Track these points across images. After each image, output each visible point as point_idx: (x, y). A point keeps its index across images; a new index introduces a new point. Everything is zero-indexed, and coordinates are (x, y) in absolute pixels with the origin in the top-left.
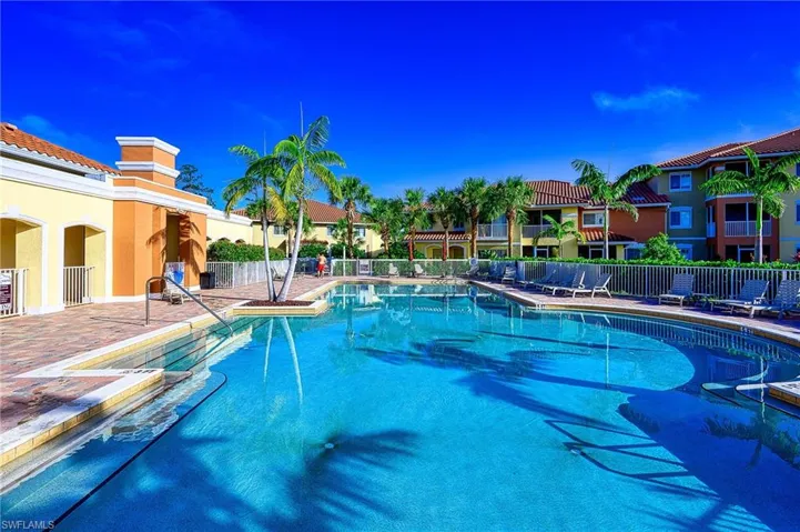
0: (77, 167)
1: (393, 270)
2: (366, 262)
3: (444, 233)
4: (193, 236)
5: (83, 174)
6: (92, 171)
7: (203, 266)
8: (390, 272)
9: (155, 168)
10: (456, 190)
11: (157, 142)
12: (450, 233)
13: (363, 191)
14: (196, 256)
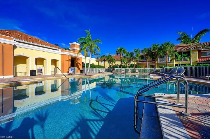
0: (55, 48)
1: (130, 71)
2: (123, 69)
3: (146, 61)
4: (79, 62)
5: (56, 50)
6: (58, 49)
7: (81, 68)
8: (129, 71)
9: (76, 49)
10: (150, 48)
11: (76, 43)
12: (148, 61)
13: (124, 51)
14: (79, 66)
